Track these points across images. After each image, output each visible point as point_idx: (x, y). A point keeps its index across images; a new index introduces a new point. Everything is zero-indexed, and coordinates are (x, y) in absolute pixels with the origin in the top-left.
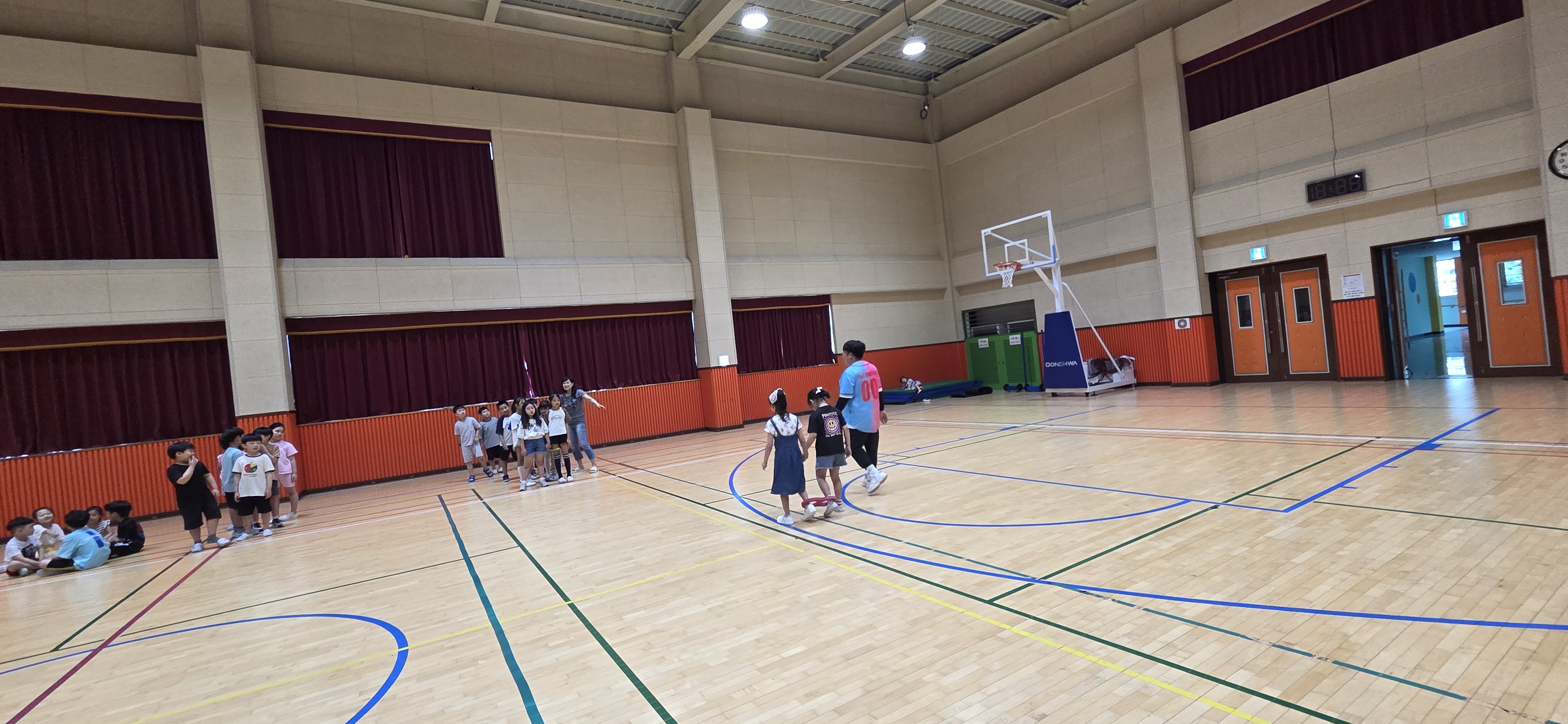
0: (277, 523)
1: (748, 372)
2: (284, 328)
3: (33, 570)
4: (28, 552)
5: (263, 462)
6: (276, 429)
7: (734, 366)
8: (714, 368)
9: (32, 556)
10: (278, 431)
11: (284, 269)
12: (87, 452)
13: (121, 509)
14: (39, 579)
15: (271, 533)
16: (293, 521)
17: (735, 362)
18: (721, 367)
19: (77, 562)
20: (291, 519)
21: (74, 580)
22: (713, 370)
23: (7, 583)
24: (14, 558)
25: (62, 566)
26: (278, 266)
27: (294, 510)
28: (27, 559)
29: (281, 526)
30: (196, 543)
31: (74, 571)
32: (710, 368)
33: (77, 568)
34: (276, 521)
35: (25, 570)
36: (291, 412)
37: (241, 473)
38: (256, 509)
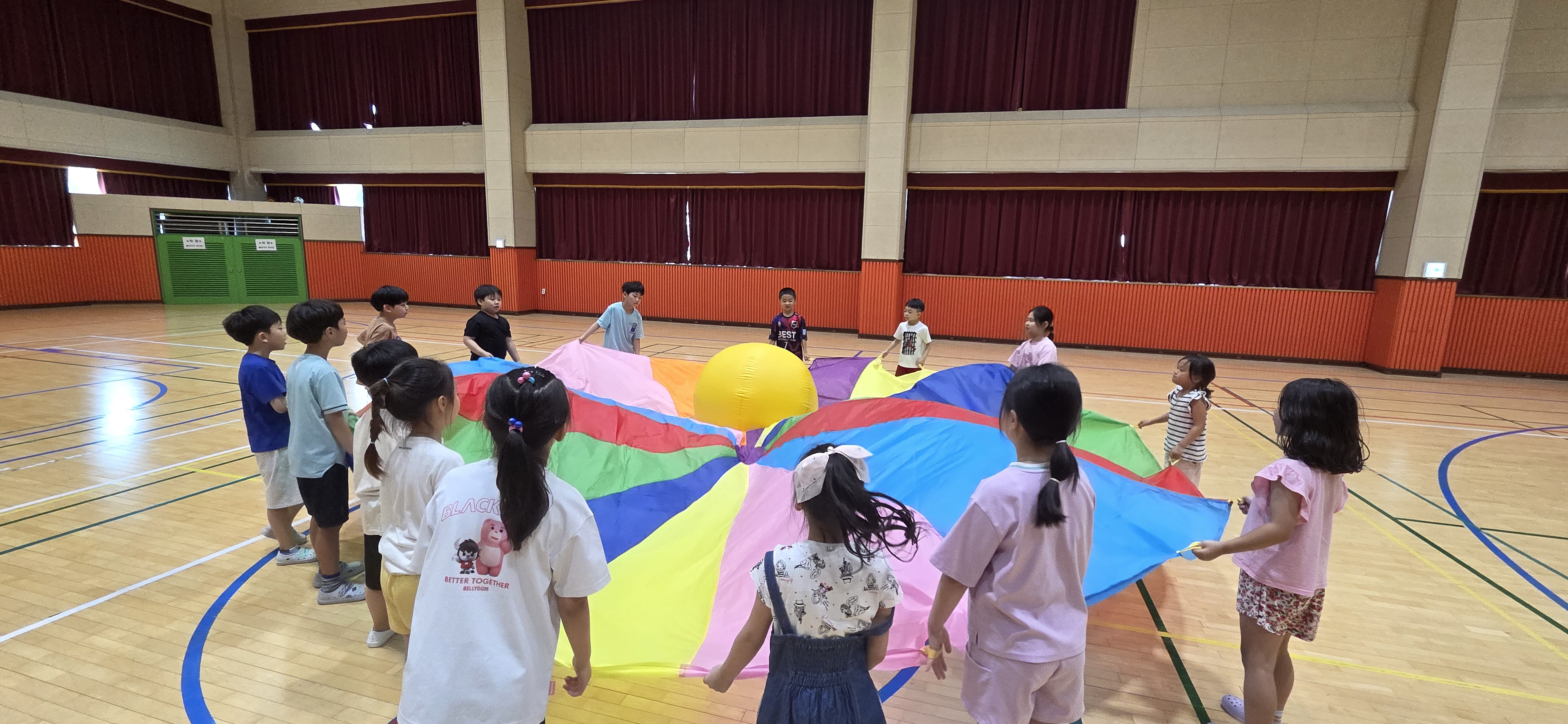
1: (1477, 292)
2: (906, 183)
7: (1452, 280)
8: (1411, 279)
11: (913, 124)
12: (777, 270)
17: (1458, 274)
18: (1426, 280)
22: (1408, 282)
26: (910, 120)
32: (1403, 279)
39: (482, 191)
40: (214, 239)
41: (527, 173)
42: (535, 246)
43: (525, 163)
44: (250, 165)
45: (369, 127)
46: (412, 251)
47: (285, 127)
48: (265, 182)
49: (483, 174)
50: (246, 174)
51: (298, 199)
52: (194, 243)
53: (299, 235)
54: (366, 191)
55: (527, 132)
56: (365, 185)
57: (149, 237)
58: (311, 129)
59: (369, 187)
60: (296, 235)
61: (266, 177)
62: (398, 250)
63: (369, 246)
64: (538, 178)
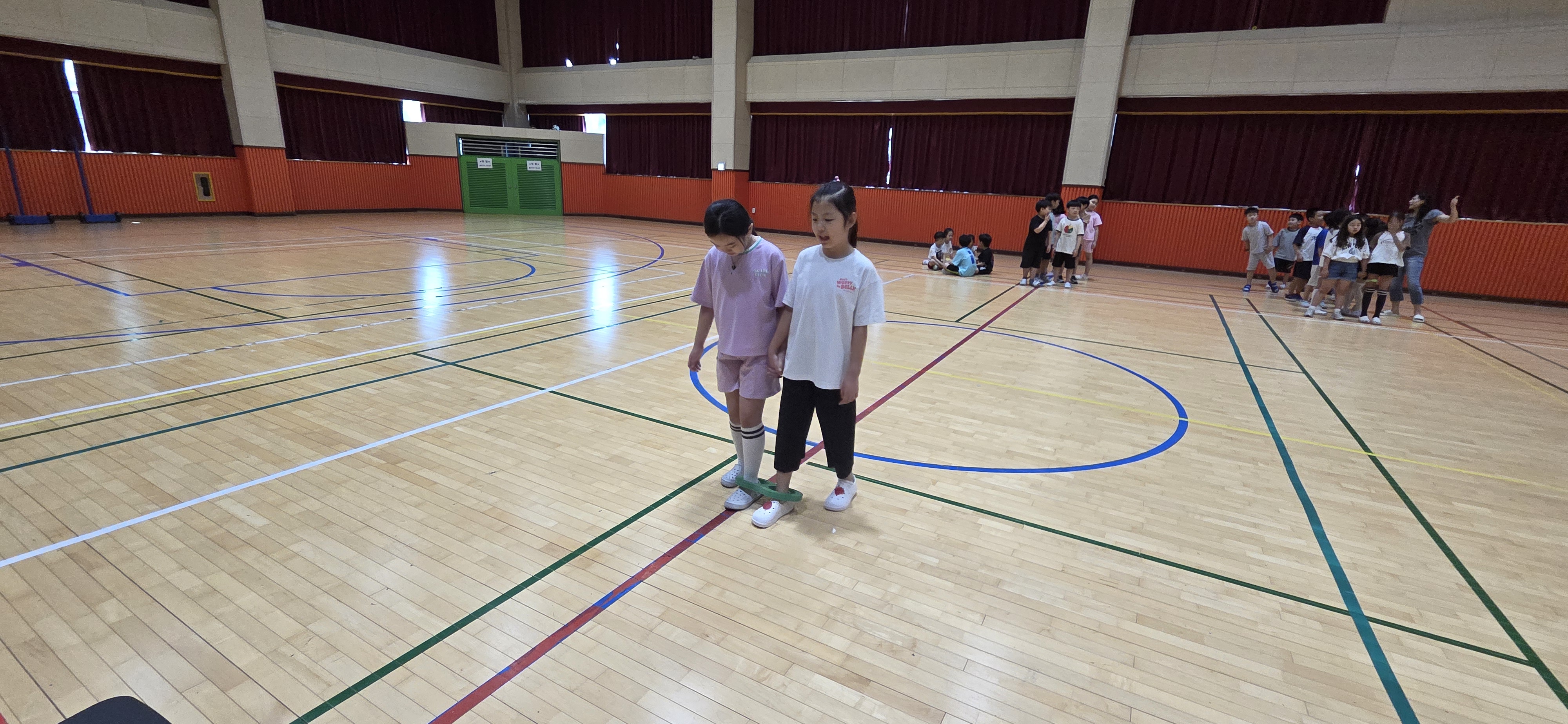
0: (1073, 281)
2: (1116, 108)
3: (940, 268)
4: (939, 256)
5: (1078, 226)
6: (1093, 200)
9: (940, 259)
10: (1093, 202)
11: (1132, 46)
12: (971, 195)
13: (986, 240)
14: (941, 275)
15: (1070, 287)
16: (1084, 282)
19: (961, 270)
20: (1083, 279)
21: (956, 281)
23: (927, 271)
24: (933, 257)
25: (953, 270)
26: (1128, 43)
27: (1086, 273)
28: (938, 260)
29: (1076, 283)
30: (1024, 278)
31: (958, 275)
33: (960, 274)
34: (1074, 278)
35: (936, 267)
36: (1102, 187)
37: (1061, 232)
38: (1064, 265)
39: (708, 119)
40: (498, 160)
41: (746, 103)
42: (748, 169)
43: (745, 94)
44: (519, 98)
45: (613, 62)
46: (643, 174)
47: (546, 65)
48: (528, 112)
49: (710, 104)
50: (516, 105)
51: (555, 127)
52: (485, 163)
53: (557, 158)
54: (609, 120)
55: (749, 64)
56: (608, 114)
57: (455, 157)
58: (566, 65)
59: (611, 116)
60: (554, 158)
61: (530, 108)
62: (632, 173)
63: (610, 169)
64: (755, 107)
